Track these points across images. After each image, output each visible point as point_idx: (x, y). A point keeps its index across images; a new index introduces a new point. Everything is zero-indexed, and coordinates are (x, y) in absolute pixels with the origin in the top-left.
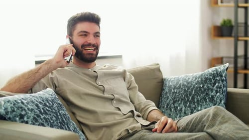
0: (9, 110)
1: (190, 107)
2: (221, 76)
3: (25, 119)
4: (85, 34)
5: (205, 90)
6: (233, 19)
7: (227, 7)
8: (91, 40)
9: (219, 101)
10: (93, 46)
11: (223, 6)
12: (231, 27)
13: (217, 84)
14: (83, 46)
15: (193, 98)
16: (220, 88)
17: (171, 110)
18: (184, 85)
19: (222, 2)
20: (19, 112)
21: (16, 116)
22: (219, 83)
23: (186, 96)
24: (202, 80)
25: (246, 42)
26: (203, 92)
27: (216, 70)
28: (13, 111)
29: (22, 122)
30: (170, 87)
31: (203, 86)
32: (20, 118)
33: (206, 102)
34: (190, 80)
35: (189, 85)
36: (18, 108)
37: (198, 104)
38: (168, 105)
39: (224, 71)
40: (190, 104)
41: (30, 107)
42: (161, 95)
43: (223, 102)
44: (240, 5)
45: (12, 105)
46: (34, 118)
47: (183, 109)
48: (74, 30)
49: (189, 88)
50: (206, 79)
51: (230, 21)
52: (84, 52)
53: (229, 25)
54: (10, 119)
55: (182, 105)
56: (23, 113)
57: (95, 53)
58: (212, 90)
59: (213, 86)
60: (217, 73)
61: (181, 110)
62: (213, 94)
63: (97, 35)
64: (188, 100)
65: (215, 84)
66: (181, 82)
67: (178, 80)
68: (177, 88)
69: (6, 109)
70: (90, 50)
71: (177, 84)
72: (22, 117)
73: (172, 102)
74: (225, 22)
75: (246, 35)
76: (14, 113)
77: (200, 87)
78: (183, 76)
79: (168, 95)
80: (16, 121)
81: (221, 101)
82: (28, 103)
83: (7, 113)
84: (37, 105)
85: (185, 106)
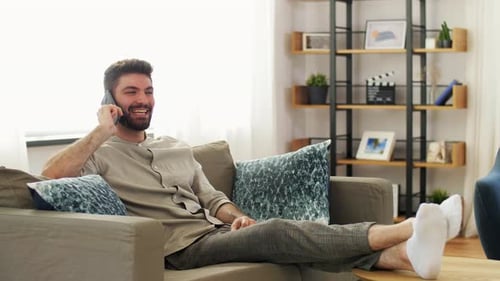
0: (59, 196)
1: (278, 202)
2: (321, 158)
3: (81, 207)
4: (133, 90)
5: (299, 178)
6: (327, 75)
7: (317, 54)
8: (142, 98)
9: (318, 192)
10: (146, 106)
11: (310, 53)
12: (325, 88)
13: (315, 170)
14: (131, 108)
15: (282, 190)
16: (320, 174)
17: (250, 208)
18: (267, 172)
19: (308, 47)
20: (72, 198)
21: (68, 204)
22: (318, 168)
23: (272, 187)
24: (293, 164)
25: (349, 112)
26: (296, 182)
27: (314, 149)
28: (65, 198)
29: (77, 212)
30: (247, 175)
31: (296, 173)
32: (74, 207)
33: (301, 194)
34: (276, 165)
35: (276, 172)
36: (71, 194)
37: (290, 198)
38: (245, 200)
39: (324, 151)
40: (277, 199)
41: (85, 194)
42: (233, 187)
43: (324, 194)
44: (340, 51)
45: (62, 190)
46: (92, 207)
47: (269, 206)
48: (116, 86)
49: (275, 176)
50: (300, 162)
51: (323, 78)
52: (132, 116)
53: (320, 84)
54: (60, 207)
55: (266, 200)
56: (78, 200)
57: (147, 116)
58: (309, 178)
59: (311, 172)
60: (314, 154)
61: (265, 207)
62: (310, 183)
63: (149, 91)
64: (274, 193)
65: (312, 169)
66: (263, 167)
67: (259, 166)
68: (258, 177)
69: (54, 195)
70: (141, 112)
71: (257, 170)
72: (76, 205)
73: (251, 196)
74: (314, 79)
75: (349, 102)
76: (66, 200)
77: (291, 175)
78: (265, 159)
79: (245, 186)
80: (69, 211)
81: (322, 193)
82: (81, 188)
83: (56, 200)
84: (91, 192)
85: (271, 202)
